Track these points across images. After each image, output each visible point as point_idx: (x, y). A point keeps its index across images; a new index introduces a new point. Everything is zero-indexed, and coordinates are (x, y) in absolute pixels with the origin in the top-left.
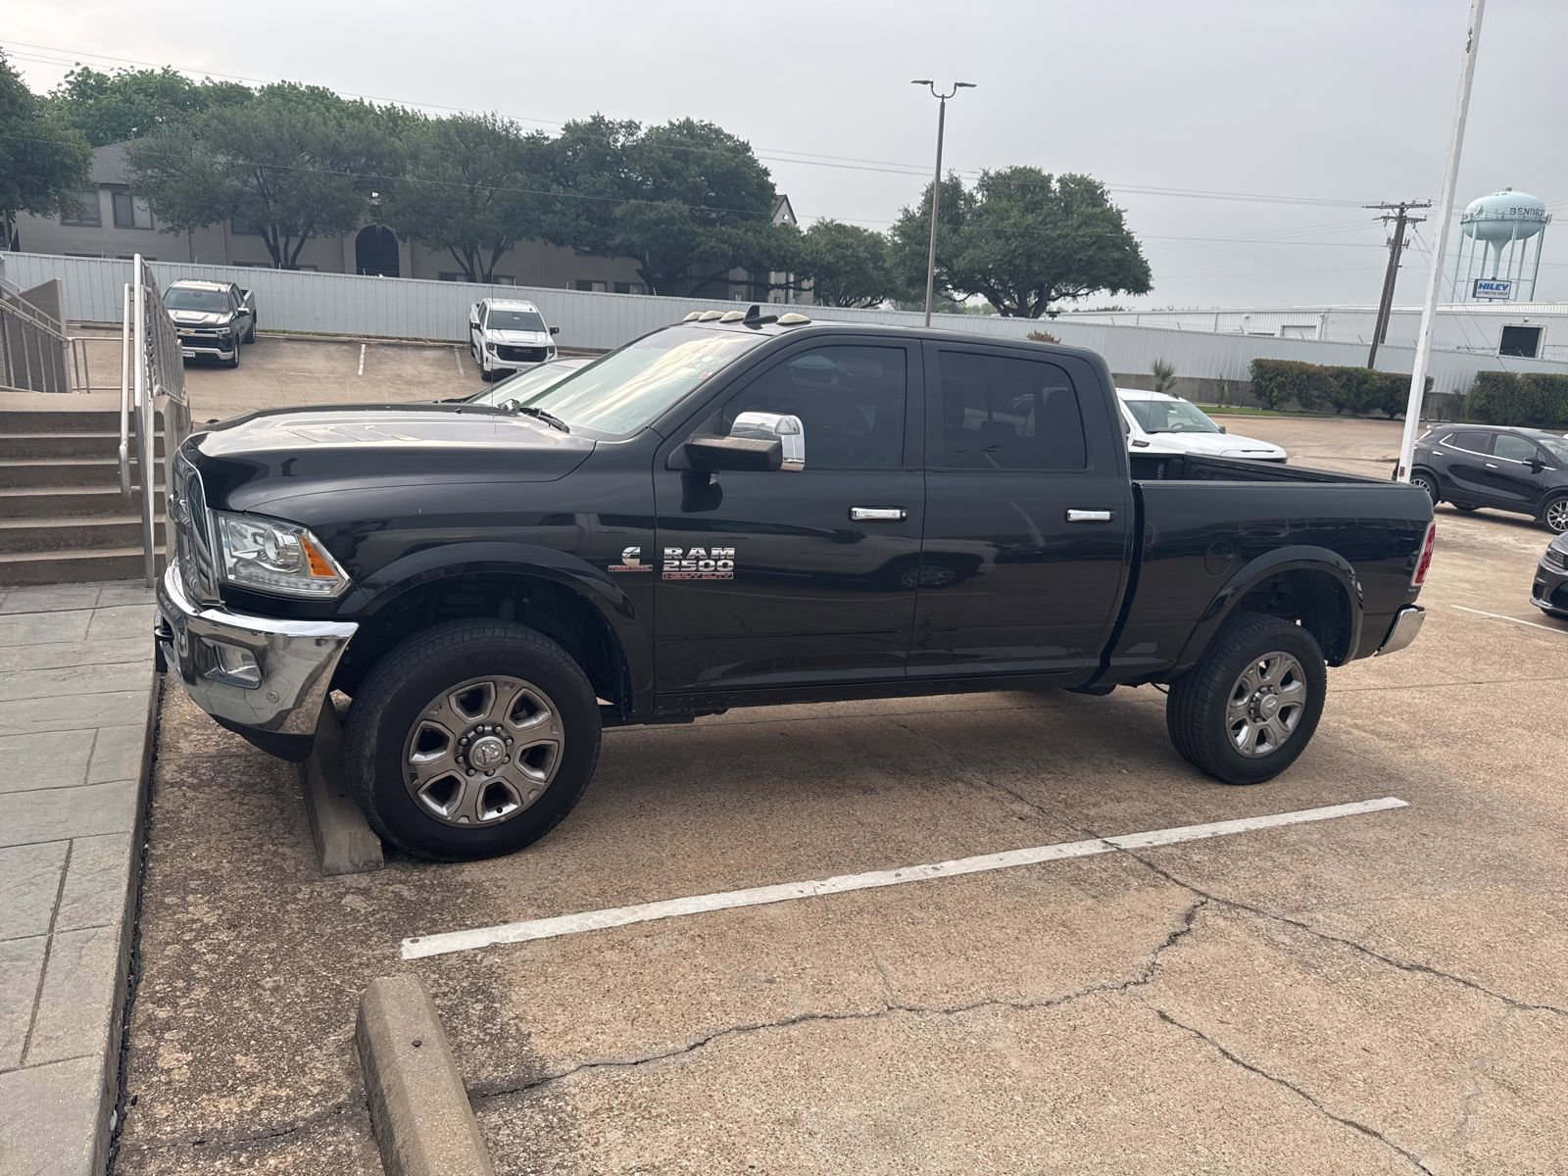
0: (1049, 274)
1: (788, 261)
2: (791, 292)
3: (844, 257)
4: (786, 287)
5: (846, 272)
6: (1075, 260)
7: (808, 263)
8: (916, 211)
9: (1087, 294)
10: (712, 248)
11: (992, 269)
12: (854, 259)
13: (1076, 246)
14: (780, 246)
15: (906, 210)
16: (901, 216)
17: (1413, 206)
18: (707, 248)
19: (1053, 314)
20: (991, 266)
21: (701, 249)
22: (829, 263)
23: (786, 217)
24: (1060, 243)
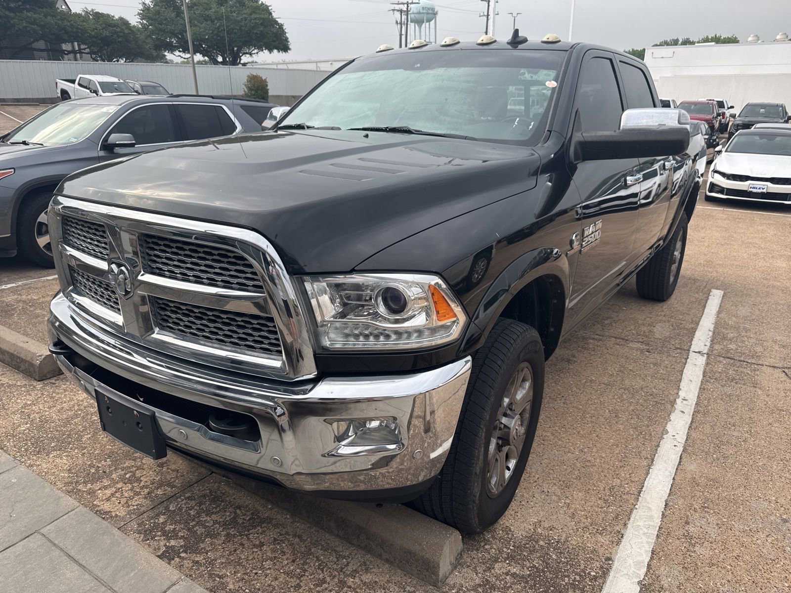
0: (240, 41)
1: (80, 35)
2: (78, 55)
3: (116, 32)
4: (74, 52)
5: (119, 42)
6: (253, 33)
7: (94, 37)
8: (150, 4)
9: (257, 53)
10: (26, 27)
11: (208, 39)
12: (122, 34)
13: (252, 25)
14: (72, 25)
15: (144, 3)
16: (141, 7)
17: (412, 3)
18: (21, 27)
19: (244, 64)
20: (207, 37)
21: (16, 29)
22: (106, 36)
23: (63, 7)
24: (243, 23)
